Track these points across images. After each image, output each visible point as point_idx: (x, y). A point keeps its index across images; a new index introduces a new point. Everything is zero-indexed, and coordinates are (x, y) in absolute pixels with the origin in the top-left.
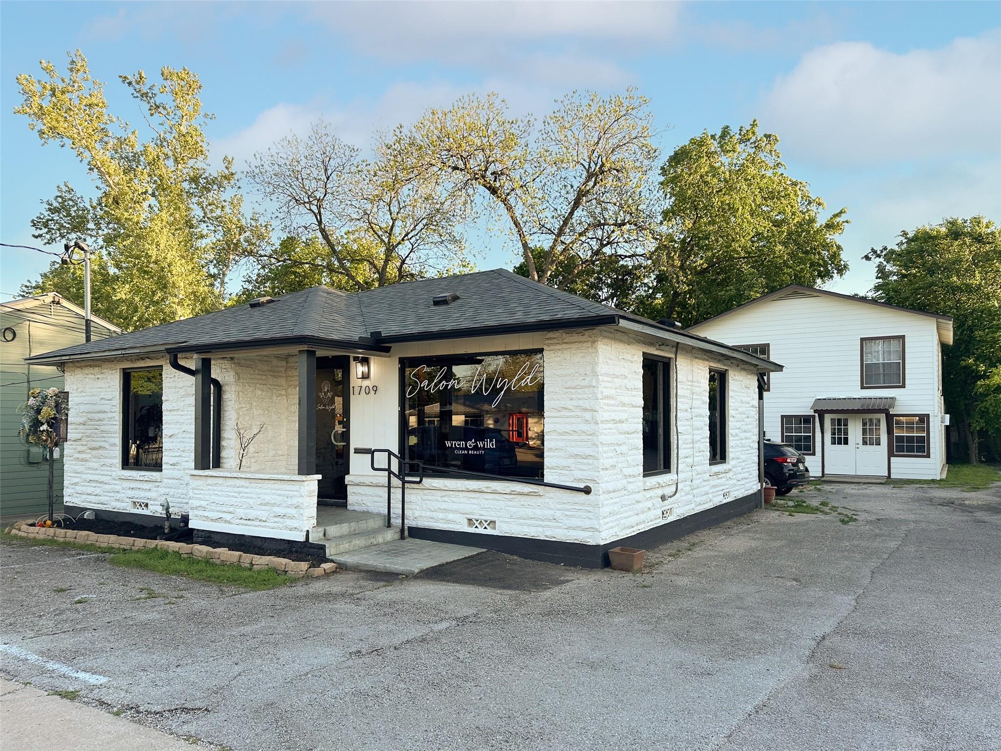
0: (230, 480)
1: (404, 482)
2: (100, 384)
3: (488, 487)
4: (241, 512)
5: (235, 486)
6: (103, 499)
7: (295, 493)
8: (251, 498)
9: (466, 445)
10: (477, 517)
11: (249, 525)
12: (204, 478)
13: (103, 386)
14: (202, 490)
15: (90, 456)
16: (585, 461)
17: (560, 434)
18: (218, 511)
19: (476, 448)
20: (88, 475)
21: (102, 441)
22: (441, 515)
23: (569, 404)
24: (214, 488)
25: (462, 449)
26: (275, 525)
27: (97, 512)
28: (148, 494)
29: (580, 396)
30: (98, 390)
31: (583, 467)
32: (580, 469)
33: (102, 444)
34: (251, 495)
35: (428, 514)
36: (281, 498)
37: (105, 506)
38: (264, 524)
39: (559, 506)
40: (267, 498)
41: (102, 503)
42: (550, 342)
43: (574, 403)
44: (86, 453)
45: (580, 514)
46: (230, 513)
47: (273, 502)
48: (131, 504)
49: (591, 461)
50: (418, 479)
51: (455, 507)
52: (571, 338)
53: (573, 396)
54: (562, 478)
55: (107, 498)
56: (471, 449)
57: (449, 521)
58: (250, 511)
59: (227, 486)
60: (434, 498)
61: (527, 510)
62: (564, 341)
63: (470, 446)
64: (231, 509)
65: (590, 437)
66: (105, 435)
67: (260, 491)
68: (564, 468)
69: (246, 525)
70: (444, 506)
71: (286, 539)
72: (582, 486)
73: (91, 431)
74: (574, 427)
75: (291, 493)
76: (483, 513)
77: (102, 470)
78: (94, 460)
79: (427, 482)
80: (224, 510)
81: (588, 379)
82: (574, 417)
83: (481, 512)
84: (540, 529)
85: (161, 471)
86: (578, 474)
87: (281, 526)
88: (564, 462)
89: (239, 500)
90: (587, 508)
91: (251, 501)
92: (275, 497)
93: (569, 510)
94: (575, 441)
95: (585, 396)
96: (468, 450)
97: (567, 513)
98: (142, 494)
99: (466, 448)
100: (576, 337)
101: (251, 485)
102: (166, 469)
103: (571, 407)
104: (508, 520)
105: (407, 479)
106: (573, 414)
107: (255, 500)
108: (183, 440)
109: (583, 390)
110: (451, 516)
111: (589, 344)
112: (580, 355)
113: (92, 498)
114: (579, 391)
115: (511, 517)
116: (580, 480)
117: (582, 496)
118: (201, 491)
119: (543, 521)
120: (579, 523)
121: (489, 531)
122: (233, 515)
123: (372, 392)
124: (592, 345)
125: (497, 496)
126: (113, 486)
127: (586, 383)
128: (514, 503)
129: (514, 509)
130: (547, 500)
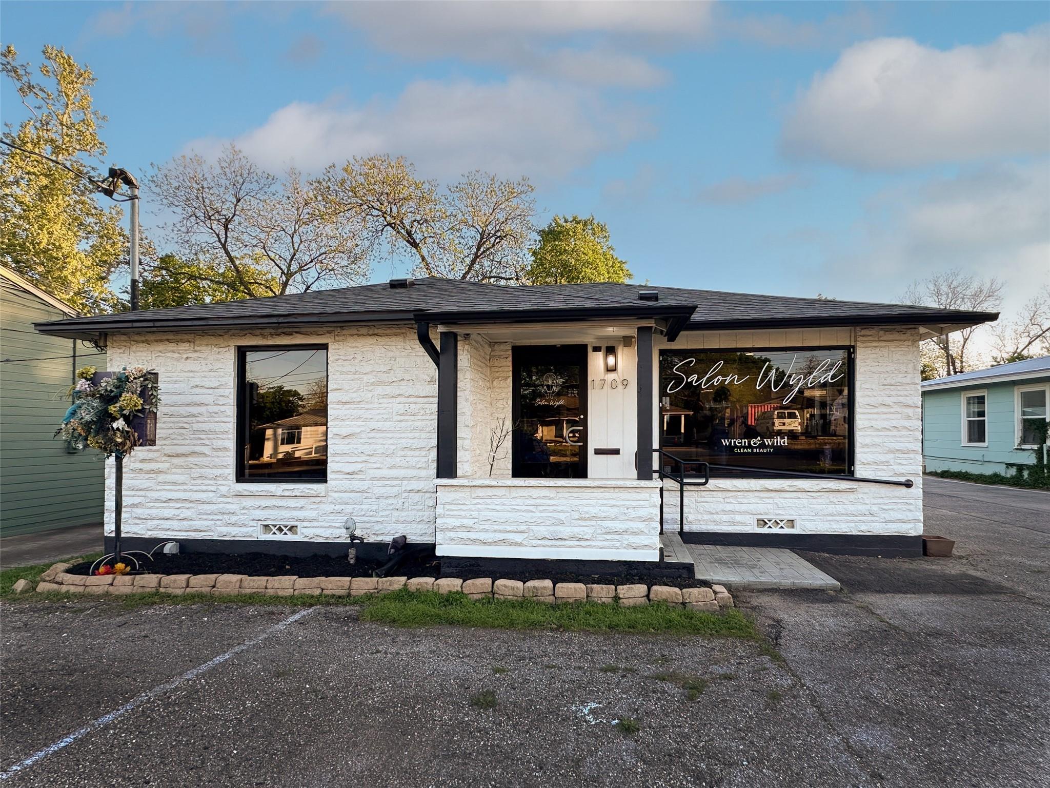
0: (519, 490)
1: (682, 485)
2: (190, 365)
3: (790, 486)
4: (543, 531)
5: (531, 498)
6: (197, 524)
7: (642, 503)
8: (562, 511)
9: (749, 443)
10: (770, 517)
11: (557, 547)
12: (469, 489)
13: (197, 369)
14: (464, 504)
15: (167, 465)
16: (906, 456)
17: (878, 430)
18: (495, 531)
19: (763, 445)
20: (163, 493)
21: (198, 445)
22: (725, 518)
23: (888, 401)
24: (489, 501)
25: (745, 447)
26: (606, 543)
27: (183, 544)
28: (296, 514)
29: (899, 393)
30: (186, 374)
31: (904, 462)
32: (900, 464)
33: (197, 449)
34: (560, 508)
35: (706, 517)
36: (616, 510)
37: (203, 534)
38: (588, 543)
39: (876, 501)
40: (593, 511)
41: (195, 531)
42: (865, 339)
43: (892, 399)
44: (157, 461)
45: (900, 507)
46: (521, 532)
47: (603, 515)
48: (259, 529)
49: (912, 456)
50: (703, 481)
51: (744, 508)
52: (891, 336)
53: (892, 393)
54: (879, 473)
55: (210, 523)
56: (756, 448)
57: (734, 523)
58: (561, 528)
59: (515, 498)
60: (714, 499)
61: (837, 506)
62: (882, 339)
63: (754, 444)
64: (522, 528)
65: (911, 433)
66: (202, 436)
67: (577, 502)
68: (883, 463)
69: (552, 546)
70: (729, 507)
71: (628, 559)
72: (903, 479)
73: (171, 431)
74: (894, 423)
75: (634, 503)
76: (780, 512)
77: (193, 485)
78: (174, 470)
79: (712, 482)
80: (509, 528)
81: (909, 376)
82: (893, 413)
83: (777, 512)
84: (852, 525)
85: (326, 482)
86: (901, 469)
87: (618, 544)
88: (882, 458)
89: (539, 514)
90: (908, 501)
91: (562, 516)
92: (605, 509)
93: (887, 504)
94: (895, 436)
95: (905, 393)
96: (752, 448)
97: (884, 507)
98: (286, 514)
99: (750, 446)
100: (896, 336)
101: (560, 495)
102: (332, 479)
103: (891, 404)
104: (812, 518)
105: (685, 480)
106: (892, 410)
107: (568, 514)
108: (371, 441)
109: (904, 387)
110: (738, 518)
111: (910, 343)
112: (900, 353)
113: (175, 524)
114: (899, 388)
115: (816, 515)
116: (902, 474)
117: (904, 490)
118: (462, 507)
119: (856, 516)
120: (900, 517)
121: (787, 531)
122: (526, 535)
123: (620, 387)
124: (913, 344)
125: (799, 495)
126: (221, 506)
127: (908, 380)
128: (820, 501)
129: (820, 506)
130: (860, 496)
